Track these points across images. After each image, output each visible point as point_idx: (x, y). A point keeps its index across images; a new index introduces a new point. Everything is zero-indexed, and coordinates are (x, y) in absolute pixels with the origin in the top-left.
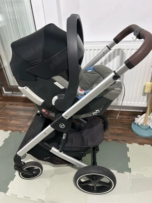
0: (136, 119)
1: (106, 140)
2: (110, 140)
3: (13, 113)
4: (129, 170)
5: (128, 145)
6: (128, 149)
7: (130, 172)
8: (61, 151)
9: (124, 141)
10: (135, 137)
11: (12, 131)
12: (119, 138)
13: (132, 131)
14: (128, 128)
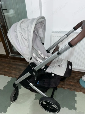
0: (83, 77)
1: (64, 88)
2: (66, 88)
3: (14, 66)
4: (75, 109)
5: (76, 93)
6: (76, 95)
7: (76, 110)
8: (34, 86)
9: (74, 90)
10: (81, 88)
11: (13, 77)
12: (71, 87)
13: (80, 84)
14: (78, 81)
